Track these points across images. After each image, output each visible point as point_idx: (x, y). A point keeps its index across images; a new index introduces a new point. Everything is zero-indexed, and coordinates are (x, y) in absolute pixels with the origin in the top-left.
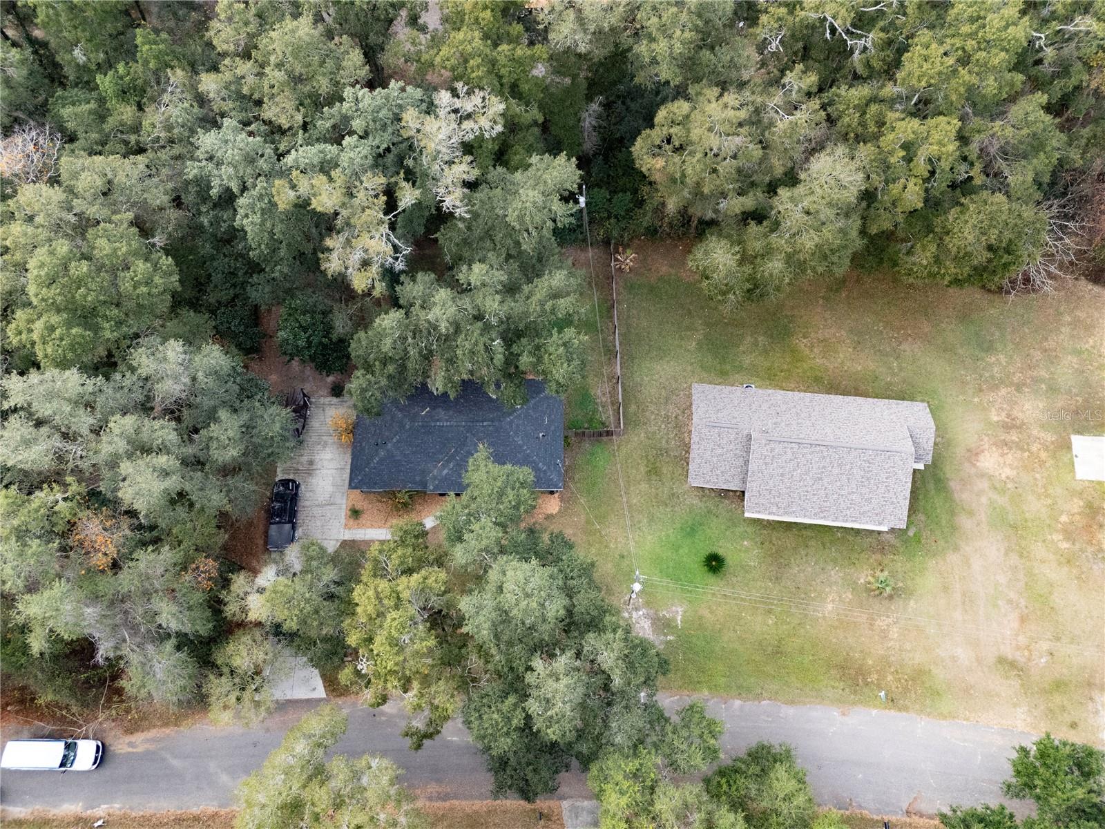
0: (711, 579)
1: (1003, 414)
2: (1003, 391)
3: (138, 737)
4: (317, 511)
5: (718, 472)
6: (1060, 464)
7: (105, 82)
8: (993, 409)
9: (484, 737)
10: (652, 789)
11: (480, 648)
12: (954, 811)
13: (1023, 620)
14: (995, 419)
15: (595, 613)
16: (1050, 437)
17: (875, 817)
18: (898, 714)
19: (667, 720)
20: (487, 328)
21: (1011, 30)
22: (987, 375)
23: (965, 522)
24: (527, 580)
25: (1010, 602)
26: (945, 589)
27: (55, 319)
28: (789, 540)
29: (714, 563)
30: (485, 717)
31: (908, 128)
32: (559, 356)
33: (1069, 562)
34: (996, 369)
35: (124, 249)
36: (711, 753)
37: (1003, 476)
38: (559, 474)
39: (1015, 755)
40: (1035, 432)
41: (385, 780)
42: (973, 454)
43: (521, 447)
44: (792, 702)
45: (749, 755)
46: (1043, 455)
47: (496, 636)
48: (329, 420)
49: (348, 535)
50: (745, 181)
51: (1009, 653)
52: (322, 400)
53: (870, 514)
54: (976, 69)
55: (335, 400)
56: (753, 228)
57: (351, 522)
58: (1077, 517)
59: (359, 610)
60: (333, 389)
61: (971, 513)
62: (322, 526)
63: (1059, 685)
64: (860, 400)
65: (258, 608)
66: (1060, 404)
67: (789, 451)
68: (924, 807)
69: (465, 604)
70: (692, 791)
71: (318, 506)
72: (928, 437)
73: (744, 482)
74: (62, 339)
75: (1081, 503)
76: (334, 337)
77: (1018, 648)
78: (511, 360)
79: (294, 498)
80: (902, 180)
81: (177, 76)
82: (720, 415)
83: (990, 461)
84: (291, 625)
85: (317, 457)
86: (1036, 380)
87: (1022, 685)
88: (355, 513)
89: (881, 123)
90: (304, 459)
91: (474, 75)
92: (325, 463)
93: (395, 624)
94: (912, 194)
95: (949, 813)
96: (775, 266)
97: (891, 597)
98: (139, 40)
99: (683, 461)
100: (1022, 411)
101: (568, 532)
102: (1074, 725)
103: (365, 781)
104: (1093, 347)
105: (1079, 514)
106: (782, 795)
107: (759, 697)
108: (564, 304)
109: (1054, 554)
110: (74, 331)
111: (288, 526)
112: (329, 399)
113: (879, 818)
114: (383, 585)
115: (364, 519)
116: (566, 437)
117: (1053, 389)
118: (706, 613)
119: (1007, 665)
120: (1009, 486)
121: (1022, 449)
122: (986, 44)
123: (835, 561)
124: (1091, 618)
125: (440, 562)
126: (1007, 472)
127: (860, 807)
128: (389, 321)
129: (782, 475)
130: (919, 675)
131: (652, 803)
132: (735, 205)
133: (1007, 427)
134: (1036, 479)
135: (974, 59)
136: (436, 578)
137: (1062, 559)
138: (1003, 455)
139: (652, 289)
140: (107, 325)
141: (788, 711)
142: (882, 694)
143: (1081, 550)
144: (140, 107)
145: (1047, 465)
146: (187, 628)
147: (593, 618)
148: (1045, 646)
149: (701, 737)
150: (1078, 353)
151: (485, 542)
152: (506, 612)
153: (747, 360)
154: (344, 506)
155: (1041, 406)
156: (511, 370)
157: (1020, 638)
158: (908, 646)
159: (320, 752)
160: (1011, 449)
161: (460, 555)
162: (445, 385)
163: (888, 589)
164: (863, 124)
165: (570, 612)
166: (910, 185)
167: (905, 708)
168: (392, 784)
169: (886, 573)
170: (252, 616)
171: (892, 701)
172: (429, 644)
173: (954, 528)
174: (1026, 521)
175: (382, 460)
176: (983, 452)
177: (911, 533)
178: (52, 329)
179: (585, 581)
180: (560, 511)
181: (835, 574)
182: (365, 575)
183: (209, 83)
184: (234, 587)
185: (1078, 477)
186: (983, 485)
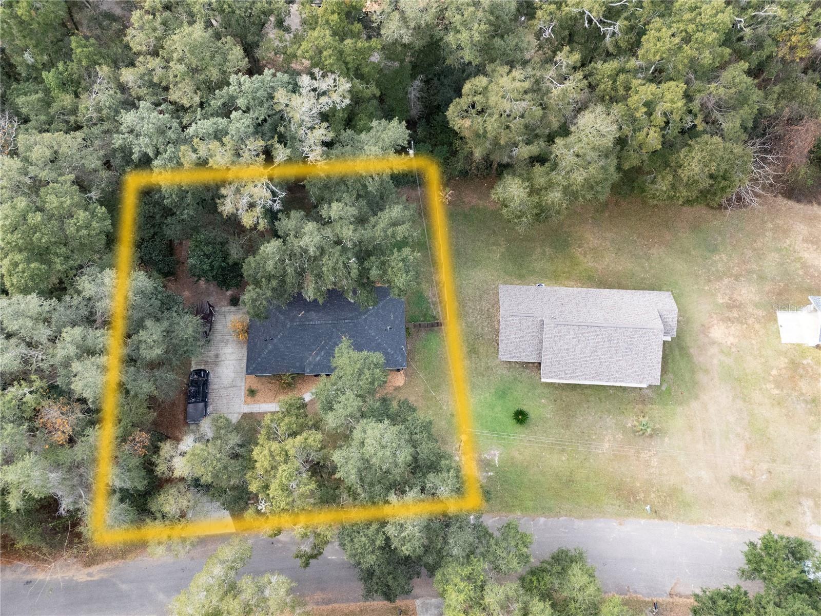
0: (519, 428)
1: (727, 298)
2: (726, 281)
3: (94, 569)
4: (223, 392)
5: (520, 350)
6: (770, 333)
7: (49, 77)
8: (719, 295)
9: (355, 555)
10: (482, 588)
11: (349, 489)
12: (705, 592)
13: (748, 448)
14: (721, 301)
15: (434, 459)
16: (761, 313)
17: (647, 599)
18: (660, 522)
19: (491, 536)
20: (345, 250)
21: (720, 16)
22: (713, 269)
23: (702, 378)
24: (382, 436)
25: (738, 435)
26: (691, 428)
27: (18, 257)
28: (574, 397)
29: (521, 417)
30: (355, 540)
31: (648, 91)
32: (400, 269)
33: (779, 404)
34: (719, 265)
35: (68, 202)
36: (524, 558)
37: (729, 343)
38: (404, 357)
39: (746, 549)
40: (750, 310)
41: (282, 592)
42: (707, 328)
43: (374, 337)
44: (582, 517)
45: (553, 558)
46: (757, 326)
47: (362, 480)
48: (229, 324)
49: (247, 409)
50: (531, 135)
51: (738, 472)
52: (223, 309)
53: (633, 375)
54: (696, 46)
55: (233, 308)
56: (538, 169)
57: (249, 399)
58: (784, 371)
59: (258, 465)
60: (231, 300)
61: (707, 371)
62: (227, 403)
63: (777, 495)
64: (622, 292)
65: (181, 467)
66: (767, 288)
67: (571, 331)
68: (681, 589)
69: (337, 457)
70: (511, 587)
71: (224, 388)
72: (673, 318)
73: (540, 356)
74: (24, 272)
75: (786, 361)
76: (231, 261)
77: (745, 469)
78: (364, 273)
79: (206, 383)
80: (646, 130)
81: (104, 71)
82: (520, 307)
83: (719, 332)
84: (207, 479)
85: (221, 352)
86: (750, 272)
87: (750, 496)
88: (252, 393)
89: (628, 88)
90: (212, 353)
91: (327, 63)
92: (228, 356)
93: (285, 474)
94: (653, 139)
95: (701, 594)
96: (555, 196)
97: (651, 436)
98: (73, 45)
99: (494, 342)
100: (740, 295)
101: (412, 399)
102: (788, 524)
103: (267, 593)
104: (790, 246)
105: (785, 368)
106: (577, 587)
107: (558, 515)
108: (401, 230)
109: (768, 398)
110: (32, 265)
111: (202, 404)
112: (229, 308)
113: (650, 600)
114: (275, 446)
115: (258, 396)
116: (407, 328)
117: (762, 278)
118: (516, 455)
119: (738, 482)
120: (733, 350)
121: (742, 323)
122: (703, 27)
123: (609, 411)
124: (797, 444)
125: (316, 426)
126: (731, 340)
127: (635, 592)
128: (271, 248)
129: (567, 350)
130: (673, 493)
131: (482, 598)
132: (524, 151)
133: (730, 307)
134: (752, 344)
135: (694, 38)
136: (314, 438)
137: (774, 402)
138: (727, 327)
139: (466, 216)
140: (57, 260)
141: (579, 524)
142: (648, 508)
143: (788, 395)
144: (77, 95)
145: (760, 333)
146: (128, 485)
147: (432, 463)
148: (765, 466)
149: (516, 546)
150: (779, 250)
151: (349, 410)
152: (368, 461)
153: (538, 266)
154: (243, 388)
155: (754, 290)
156: (364, 280)
157: (747, 462)
158: (665, 471)
159: (233, 573)
160: (733, 322)
161: (331, 421)
162: (315, 294)
163: (649, 430)
164: (615, 89)
165: (415, 459)
166: (652, 132)
167: (666, 518)
168: (288, 595)
169: (647, 418)
170: (177, 474)
171: (655, 512)
172: (310, 487)
173: (695, 383)
174: (747, 376)
175: (270, 352)
176: (713, 326)
177: (664, 388)
178: (16, 265)
179: (425, 435)
180: (405, 383)
181: (610, 421)
182: (261, 439)
183: (128, 75)
184: (162, 453)
185: (784, 341)
186: (714, 350)
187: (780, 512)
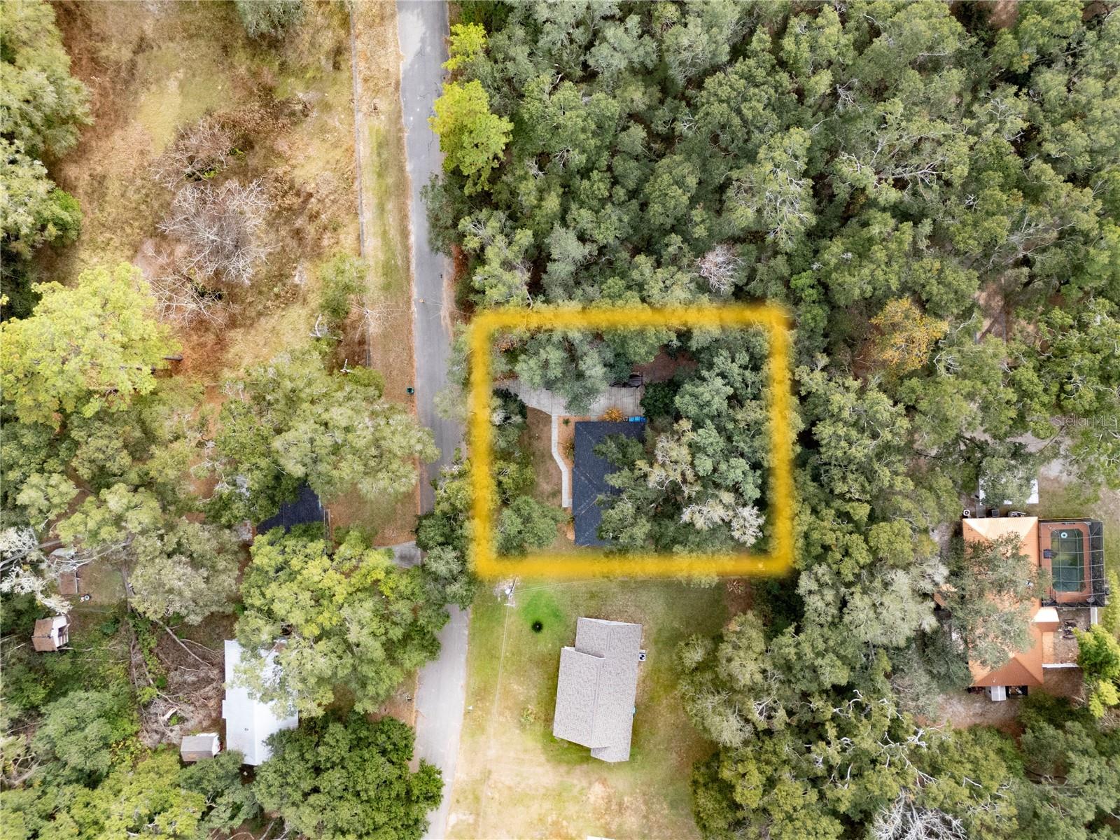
0: (529, 624)
1: (628, 804)
2: (643, 808)
3: (448, 320)
6: (596, 829)
8: (632, 799)
12: (413, 734)
13: (510, 788)
14: (626, 799)
16: (614, 827)
17: (415, 695)
18: (462, 715)
22: (654, 800)
23: (563, 769)
25: (519, 783)
26: (526, 751)
28: (551, 670)
29: (537, 627)
33: (541, 820)
34: (658, 806)
37: (590, 796)
39: (437, 767)
40: (617, 820)
42: (604, 782)
44: (467, 660)
46: (603, 821)
48: (625, 400)
49: (554, 418)
51: (494, 776)
57: (561, 420)
58: (565, 831)
61: (568, 773)
63: (477, 799)
67: (592, 677)
68: (420, 719)
72: (607, 757)
73: (579, 648)
75: (574, 835)
77: (495, 782)
83: (598, 791)
86: (650, 829)
87: (477, 780)
88: (567, 422)
95: (413, 731)
97: (520, 721)
100: (630, 816)
105: (568, 832)
106: (412, 655)
107: (469, 644)
109: (545, 813)
113: (415, 697)
115: (564, 426)
119: (487, 774)
120: (584, 798)
121: (606, 810)
123: (540, 693)
124: (511, 824)
126: (592, 799)
130: (481, 728)
133: (620, 805)
134: (588, 813)
137: (542, 816)
138: (603, 798)
139: (718, 601)
141: (463, 658)
142: (472, 708)
143: (547, 828)
145: (597, 822)
148: (497, 796)
153: (665, 658)
154: (571, 416)
155: (634, 827)
157: (500, 785)
158: (496, 725)
160: (607, 803)
163: (523, 720)
166: (729, 773)
167: (465, 718)
169: (533, 720)
171: (468, 712)
173: (560, 762)
174: (563, 802)
176: (605, 787)
177: (551, 738)
181: (533, 693)
186: (585, 784)
187: (466, 798)
